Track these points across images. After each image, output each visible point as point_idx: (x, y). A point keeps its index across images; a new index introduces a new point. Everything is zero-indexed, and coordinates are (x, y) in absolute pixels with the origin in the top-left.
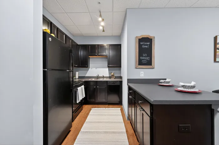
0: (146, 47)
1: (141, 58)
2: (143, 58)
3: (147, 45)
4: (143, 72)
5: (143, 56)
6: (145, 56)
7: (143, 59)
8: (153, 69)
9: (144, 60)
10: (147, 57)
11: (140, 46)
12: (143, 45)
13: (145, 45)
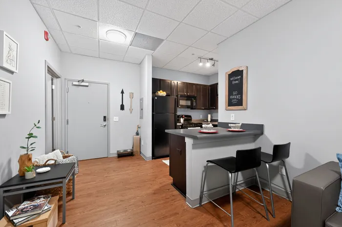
0: (237, 82)
1: (231, 97)
2: (233, 97)
3: (237, 80)
4: (233, 115)
5: (233, 95)
6: (235, 95)
7: (233, 99)
8: (246, 111)
9: (235, 99)
10: (237, 95)
11: (230, 82)
12: (233, 80)
13: (235, 80)
